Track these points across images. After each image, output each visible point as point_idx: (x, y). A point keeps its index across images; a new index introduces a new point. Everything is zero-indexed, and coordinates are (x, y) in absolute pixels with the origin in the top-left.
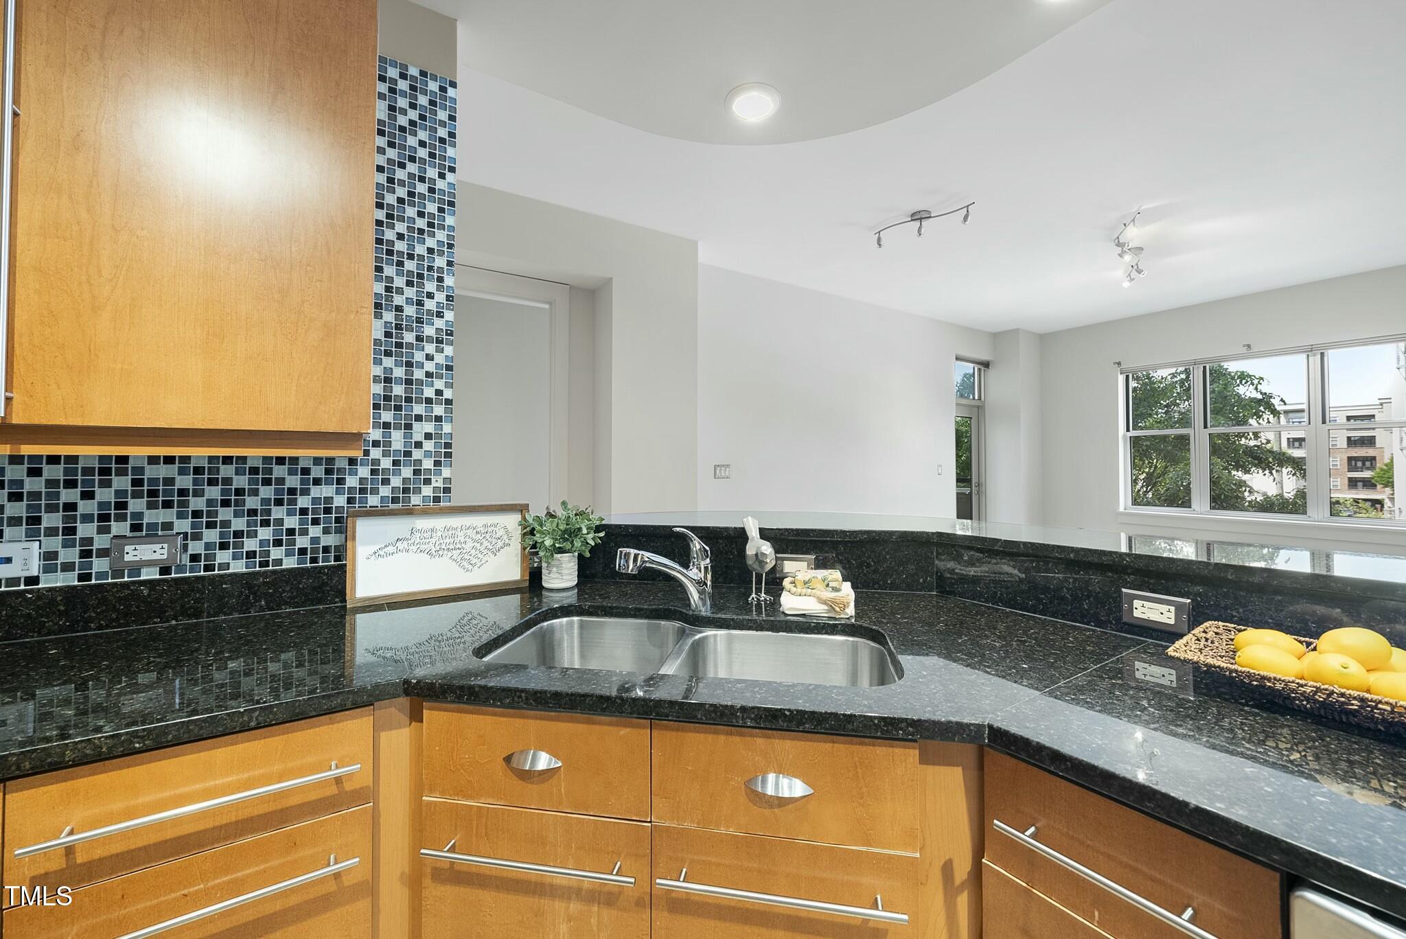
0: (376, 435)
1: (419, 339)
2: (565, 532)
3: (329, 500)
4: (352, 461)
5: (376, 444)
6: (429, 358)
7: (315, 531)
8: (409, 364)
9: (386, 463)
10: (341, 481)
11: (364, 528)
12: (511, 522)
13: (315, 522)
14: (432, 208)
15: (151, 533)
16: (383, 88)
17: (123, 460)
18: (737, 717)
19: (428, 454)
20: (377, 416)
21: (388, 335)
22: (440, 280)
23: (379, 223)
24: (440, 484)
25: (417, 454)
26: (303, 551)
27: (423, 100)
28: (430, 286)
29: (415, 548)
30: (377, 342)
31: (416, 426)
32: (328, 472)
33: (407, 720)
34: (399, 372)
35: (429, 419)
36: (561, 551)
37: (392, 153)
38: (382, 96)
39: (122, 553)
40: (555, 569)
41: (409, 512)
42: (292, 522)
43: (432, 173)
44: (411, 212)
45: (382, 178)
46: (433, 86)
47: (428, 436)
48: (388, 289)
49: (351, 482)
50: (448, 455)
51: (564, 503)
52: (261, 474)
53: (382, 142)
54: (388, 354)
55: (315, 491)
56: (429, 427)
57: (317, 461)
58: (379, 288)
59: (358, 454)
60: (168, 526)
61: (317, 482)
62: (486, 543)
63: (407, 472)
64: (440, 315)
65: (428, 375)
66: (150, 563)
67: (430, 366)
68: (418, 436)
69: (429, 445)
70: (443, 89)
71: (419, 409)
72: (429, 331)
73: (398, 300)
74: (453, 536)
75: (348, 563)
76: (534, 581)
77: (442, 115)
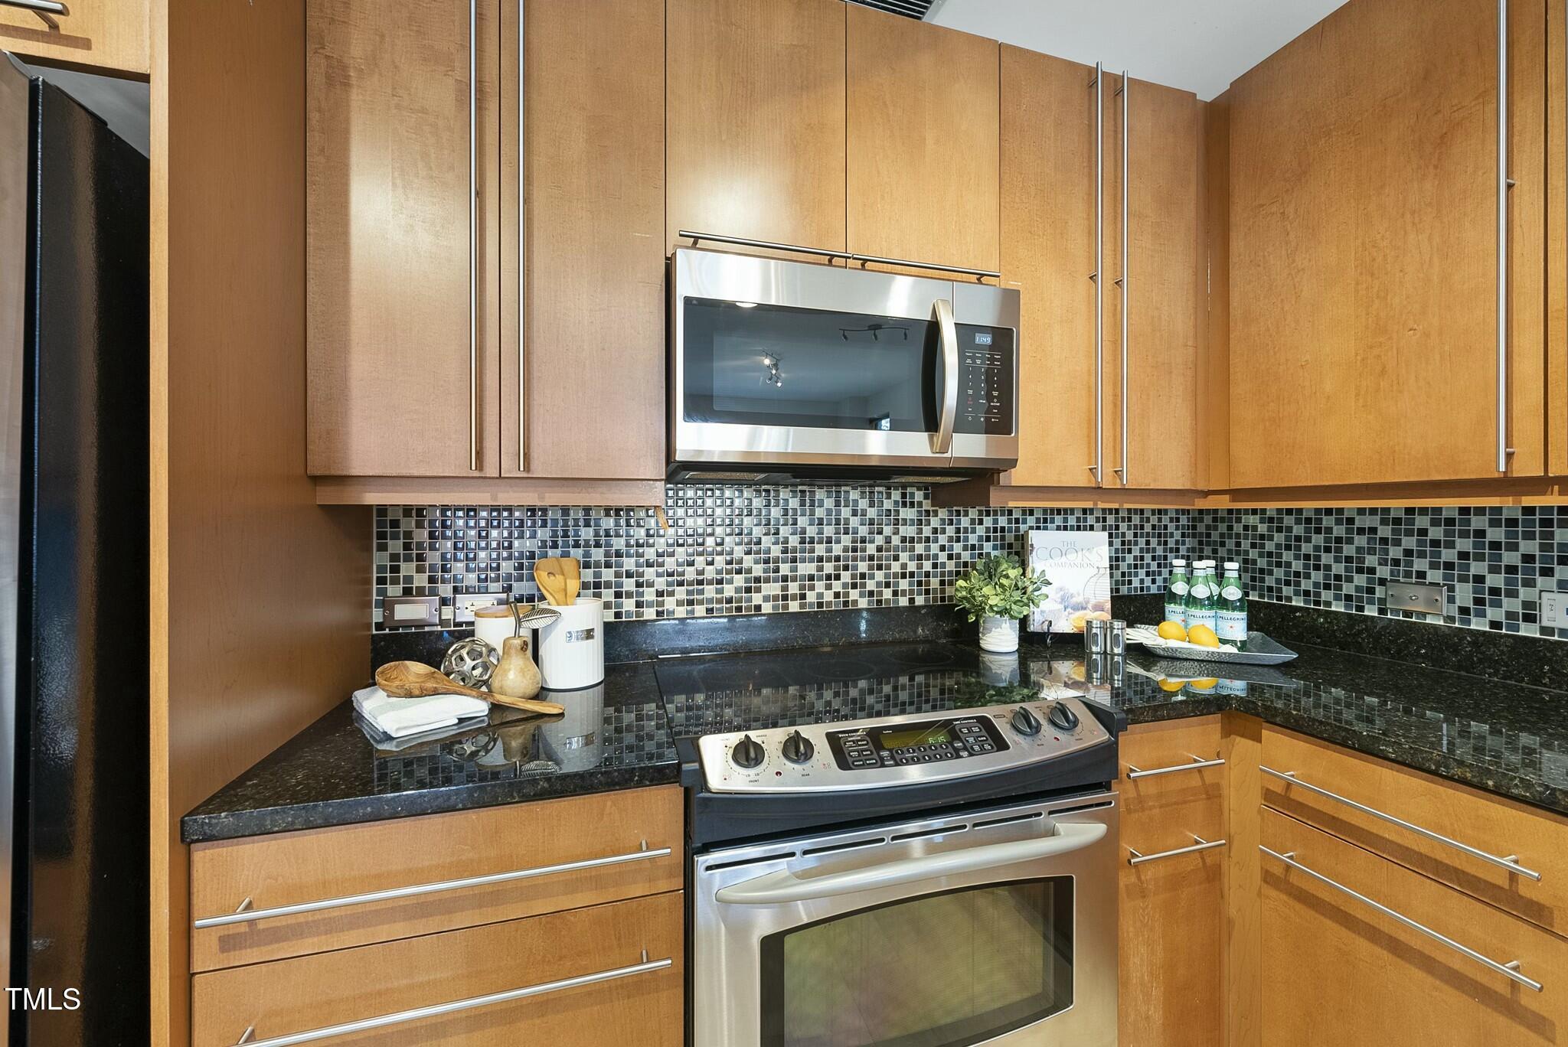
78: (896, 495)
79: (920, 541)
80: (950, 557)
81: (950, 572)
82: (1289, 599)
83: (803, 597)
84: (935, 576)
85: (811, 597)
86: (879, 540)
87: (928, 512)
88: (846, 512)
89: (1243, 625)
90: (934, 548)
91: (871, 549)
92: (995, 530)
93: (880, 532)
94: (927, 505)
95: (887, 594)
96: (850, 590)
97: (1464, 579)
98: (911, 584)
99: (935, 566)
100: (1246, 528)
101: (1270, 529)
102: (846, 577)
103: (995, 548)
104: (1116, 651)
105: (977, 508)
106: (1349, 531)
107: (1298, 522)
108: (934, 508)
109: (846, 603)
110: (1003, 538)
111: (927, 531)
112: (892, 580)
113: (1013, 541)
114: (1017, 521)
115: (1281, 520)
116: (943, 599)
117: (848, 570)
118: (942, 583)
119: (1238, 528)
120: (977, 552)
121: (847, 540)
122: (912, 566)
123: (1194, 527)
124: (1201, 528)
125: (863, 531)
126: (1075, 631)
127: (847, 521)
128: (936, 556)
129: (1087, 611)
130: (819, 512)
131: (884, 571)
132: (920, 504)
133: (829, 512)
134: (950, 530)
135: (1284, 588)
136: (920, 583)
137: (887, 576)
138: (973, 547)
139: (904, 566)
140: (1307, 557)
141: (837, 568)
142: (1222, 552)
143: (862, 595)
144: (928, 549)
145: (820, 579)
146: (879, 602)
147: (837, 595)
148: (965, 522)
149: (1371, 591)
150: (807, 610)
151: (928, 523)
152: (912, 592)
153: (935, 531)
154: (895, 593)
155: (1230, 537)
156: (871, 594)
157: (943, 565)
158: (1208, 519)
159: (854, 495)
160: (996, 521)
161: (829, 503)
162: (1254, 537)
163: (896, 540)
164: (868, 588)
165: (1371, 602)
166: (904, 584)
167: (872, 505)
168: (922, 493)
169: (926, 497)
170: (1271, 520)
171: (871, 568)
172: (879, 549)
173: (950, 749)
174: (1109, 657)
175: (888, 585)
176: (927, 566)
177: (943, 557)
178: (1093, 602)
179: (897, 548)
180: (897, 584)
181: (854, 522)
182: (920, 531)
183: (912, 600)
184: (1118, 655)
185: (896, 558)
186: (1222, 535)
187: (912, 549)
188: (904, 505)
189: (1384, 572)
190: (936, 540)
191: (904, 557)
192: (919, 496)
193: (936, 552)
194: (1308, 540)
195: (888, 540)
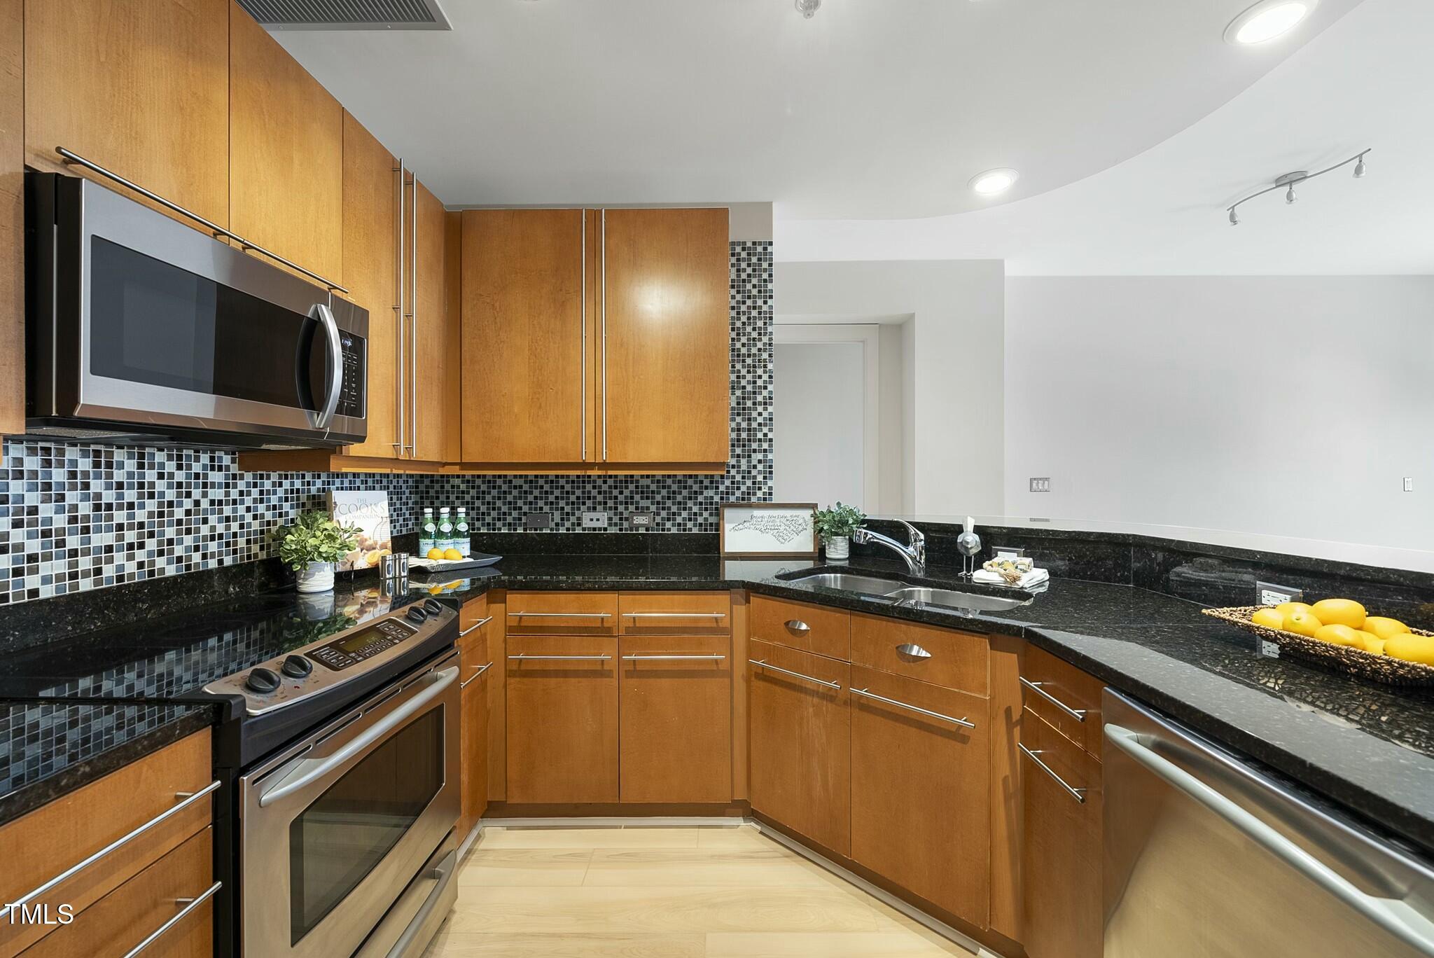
0: (733, 461)
1: (754, 404)
2: (839, 521)
3: (712, 498)
4: (722, 477)
5: (733, 467)
6: (760, 414)
7: (706, 514)
8: (749, 419)
9: (738, 478)
10: (717, 488)
11: (728, 513)
12: (807, 513)
13: (706, 509)
14: (760, 324)
15: (642, 511)
16: (733, 260)
17: (632, 476)
18: (890, 611)
19: (759, 472)
20: (733, 451)
21: (738, 403)
22: (765, 366)
23: (733, 339)
24: (767, 490)
25: (754, 472)
26: (701, 525)
27: (754, 260)
28: (760, 371)
29: (753, 527)
30: (733, 409)
31: (753, 455)
32: (712, 482)
33: (744, 602)
34: (744, 425)
35: (760, 451)
36: (837, 534)
37: (739, 297)
38: (733, 265)
39: (633, 520)
40: (832, 546)
41: (750, 506)
42: (695, 509)
43: (760, 302)
44: (749, 329)
45: (734, 313)
46: (760, 249)
47: (760, 461)
48: (738, 377)
49: (722, 488)
50: (771, 473)
51: (839, 504)
52: (682, 483)
53: (733, 292)
54: (739, 414)
55: (706, 493)
56: (760, 456)
57: (706, 476)
58: (733, 377)
59: (724, 473)
60: (648, 508)
61: (706, 488)
62: (792, 527)
63: (749, 483)
64: (765, 388)
65: (760, 424)
66: (642, 525)
67: (760, 420)
68: (754, 462)
69: (760, 467)
70: (765, 249)
71: (755, 446)
72: (760, 398)
73: (743, 382)
74: (773, 521)
75: (720, 532)
76: (821, 554)
77: (765, 265)
78: (205, 458)
79: (227, 503)
80: (255, 517)
81: (255, 531)
82: (479, 529)
83: (98, 572)
84: (242, 536)
85: (109, 571)
86: (188, 504)
87: (234, 477)
88: (151, 475)
89: (468, 546)
90: (241, 509)
91: (179, 513)
92: (292, 491)
93: (189, 495)
94: (234, 469)
95: (196, 557)
96: (156, 558)
97: (557, 509)
98: (220, 546)
99: (242, 526)
100: (453, 487)
101: (468, 487)
102: (151, 544)
103: (292, 507)
104: (403, 574)
105: (278, 472)
106: (510, 487)
107: (484, 482)
108: (241, 472)
109: (151, 573)
110: (298, 498)
111: (234, 494)
112: (201, 544)
113: (306, 501)
114: (309, 483)
115: (474, 482)
116: (249, 557)
117: (154, 537)
118: (248, 542)
119: (447, 487)
120: (278, 511)
121: (151, 505)
122: (220, 528)
123: (417, 487)
124: (422, 487)
125: (170, 495)
126: (369, 566)
127: (152, 485)
128: (242, 517)
129: (377, 550)
130: (119, 476)
131: (193, 535)
132: (228, 468)
133: (130, 475)
134: (255, 492)
135: (476, 523)
136: (228, 544)
137: (196, 539)
138: (274, 507)
139: (213, 528)
140: (489, 503)
141: (141, 536)
142: (437, 503)
143: (169, 562)
144: (235, 510)
145: (120, 549)
146: (188, 567)
147: (141, 565)
148: (268, 485)
149: (520, 519)
150: (104, 586)
151: (235, 486)
152: (220, 553)
153: (241, 493)
154: (204, 556)
155: (443, 493)
156: (179, 559)
157: (249, 525)
158: (427, 482)
159: (160, 457)
160: (292, 484)
161: (131, 465)
162: (458, 492)
163: (205, 504)
164: (176, 554)
165: (520, 525)
166: (213, 547)
167: (180, 467)
168: (229, 457)
169: (233, 461)
170: (468, 482)
171: (179, 532)
172: (188, 513)
173: (387, 641)
174: (397, 580)
175: (197, 549)
176: (235, 527)
177: (248, 518)
178: (380, 543)
179: (205, 511)
180: (206, 547)
181: (160, 486)
182: (227, 494)
183: (221, 562)
184: (404, 577)
185: (205, 521)
186: (437, 492)
187: (221, 512)
188: (213, 469)
189: (525, 509)
190: (242, 502)
191: (213, 519)
192: (226, 460)
193: (243, 514)
194: (489, 493)
195: (197, 503)
